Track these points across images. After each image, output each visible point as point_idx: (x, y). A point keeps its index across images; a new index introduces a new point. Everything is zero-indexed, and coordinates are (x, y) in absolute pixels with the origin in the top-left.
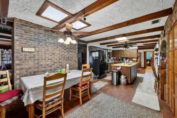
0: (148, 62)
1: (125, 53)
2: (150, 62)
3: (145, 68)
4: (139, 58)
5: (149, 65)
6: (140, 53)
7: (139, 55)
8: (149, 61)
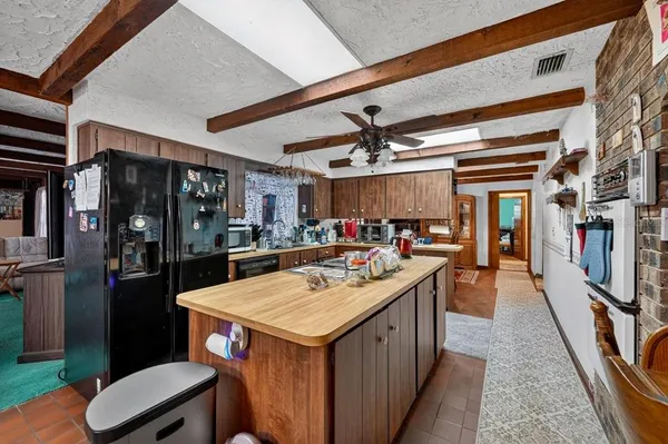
0: (505, 240)
1: (392, 193)
2: (512, 239)
3: (493, 267)
4: (467, 222)
5: (511, 252)
6: (473, 200)
7: (467, 207)
8: (508, 236)
